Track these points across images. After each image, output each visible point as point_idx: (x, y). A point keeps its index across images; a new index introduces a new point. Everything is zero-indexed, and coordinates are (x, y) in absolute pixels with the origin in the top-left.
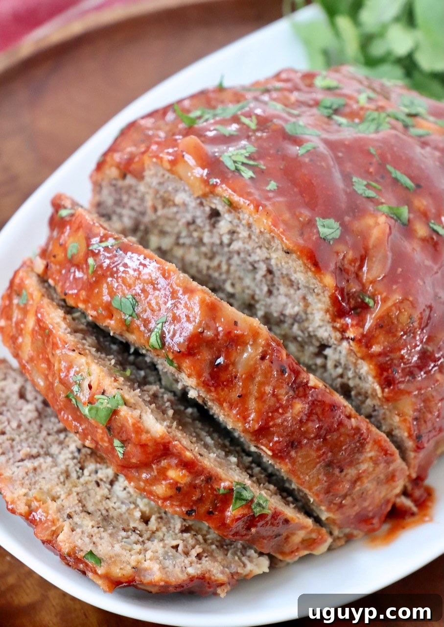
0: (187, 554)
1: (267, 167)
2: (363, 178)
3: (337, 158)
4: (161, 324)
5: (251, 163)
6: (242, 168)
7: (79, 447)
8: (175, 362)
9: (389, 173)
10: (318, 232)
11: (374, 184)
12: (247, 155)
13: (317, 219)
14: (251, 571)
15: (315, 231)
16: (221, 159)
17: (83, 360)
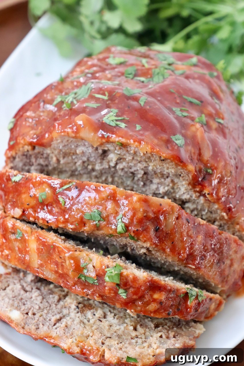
0: (168, 338)
1: (129, 118)
2: (177, 107)
3: (159, 101)
4: (120, 219)
5: (120, 118)
6: (118, 123)
7: (76, 305)
8: (135, 237)
9: (186, 100)
10: (176, 144)
11: (183, 108)
12: (115, 115)
13: (171, 137)
14: (199, 333)
15: (174, 144)
16: (104, 122)
17: (84, 254)
